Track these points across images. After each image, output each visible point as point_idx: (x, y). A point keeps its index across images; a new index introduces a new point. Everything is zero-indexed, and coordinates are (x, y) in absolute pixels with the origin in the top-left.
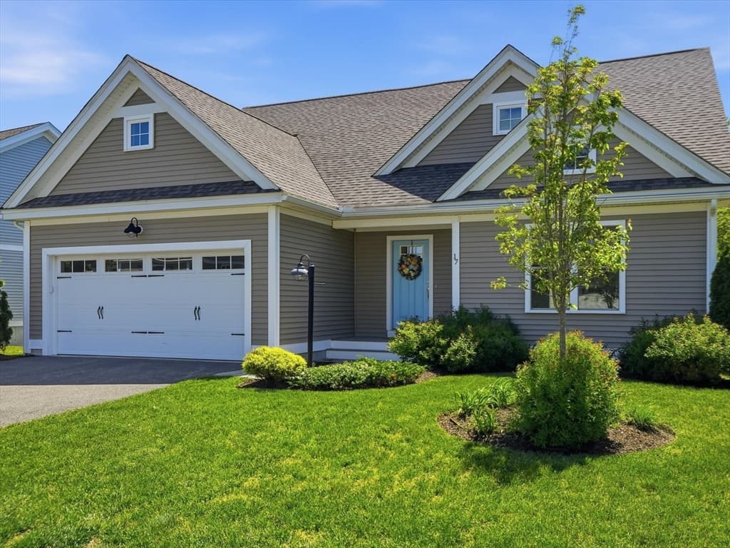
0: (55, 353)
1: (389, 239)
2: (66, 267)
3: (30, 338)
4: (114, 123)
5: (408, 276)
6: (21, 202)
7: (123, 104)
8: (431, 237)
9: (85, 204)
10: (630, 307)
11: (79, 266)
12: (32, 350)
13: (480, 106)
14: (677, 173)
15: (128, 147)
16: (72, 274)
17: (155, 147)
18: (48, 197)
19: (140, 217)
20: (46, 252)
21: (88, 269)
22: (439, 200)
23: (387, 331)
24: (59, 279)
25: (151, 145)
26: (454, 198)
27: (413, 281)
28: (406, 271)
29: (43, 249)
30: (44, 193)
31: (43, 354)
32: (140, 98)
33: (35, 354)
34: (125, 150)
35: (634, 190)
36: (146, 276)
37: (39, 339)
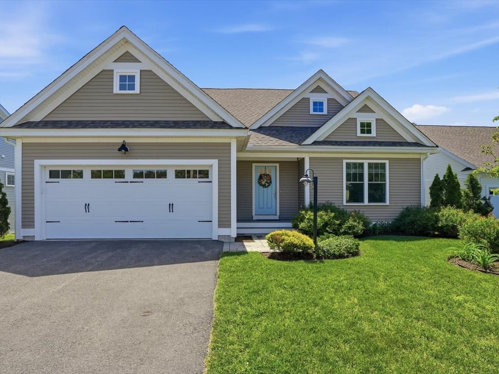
0: (44, 238)
1: (254, 165)
2: (54, 174)
3: (22, 228)
4: (103, 73)
5: (264, 186)
6: (17, 123)
7: (114, 60)
8: (278, 165)
9: (82, 128)
10: (391, 202)
11: (66, 174)
12: (24, 236)
13: (303, 98)
14: (409, 139)
15: (116, 90)
16: (60, 180)
17: (140, 92)
18: (41, 121)
19: (127, 141)
20: (38, 163)
21: (75, 177)
22: (302, 144)
23: (252, 216)
24: (47, 183)
25: (137, 90)
26: (310, 143)
27: (266, 189)
28: (263, 183)
29: (35, 160)
30: (38, 118)
31: (36, 240)
32: (127, 58)
33: (27, 239)
34: (115, 92)
35: (375, 146)
36: (128, 182)
37: (31, 228)
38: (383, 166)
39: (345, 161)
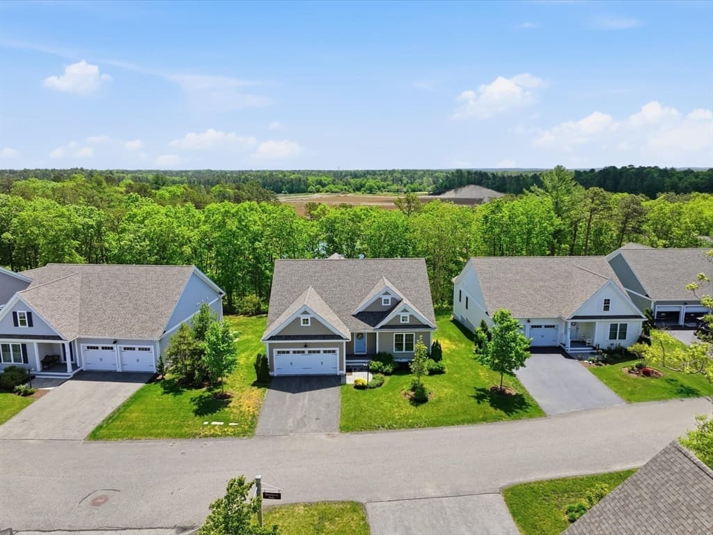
2: (279, 352)
4: (297, 318)
11: (284, 352)
18: (276, 336)
21: (287, 353)
22: (375, 328)
23: (354, 353)
25: (309, 324)
27: (361, 340)
29: (273, 349)
32: (306, 313)
38: (413, 335)
39: (394, 334)
